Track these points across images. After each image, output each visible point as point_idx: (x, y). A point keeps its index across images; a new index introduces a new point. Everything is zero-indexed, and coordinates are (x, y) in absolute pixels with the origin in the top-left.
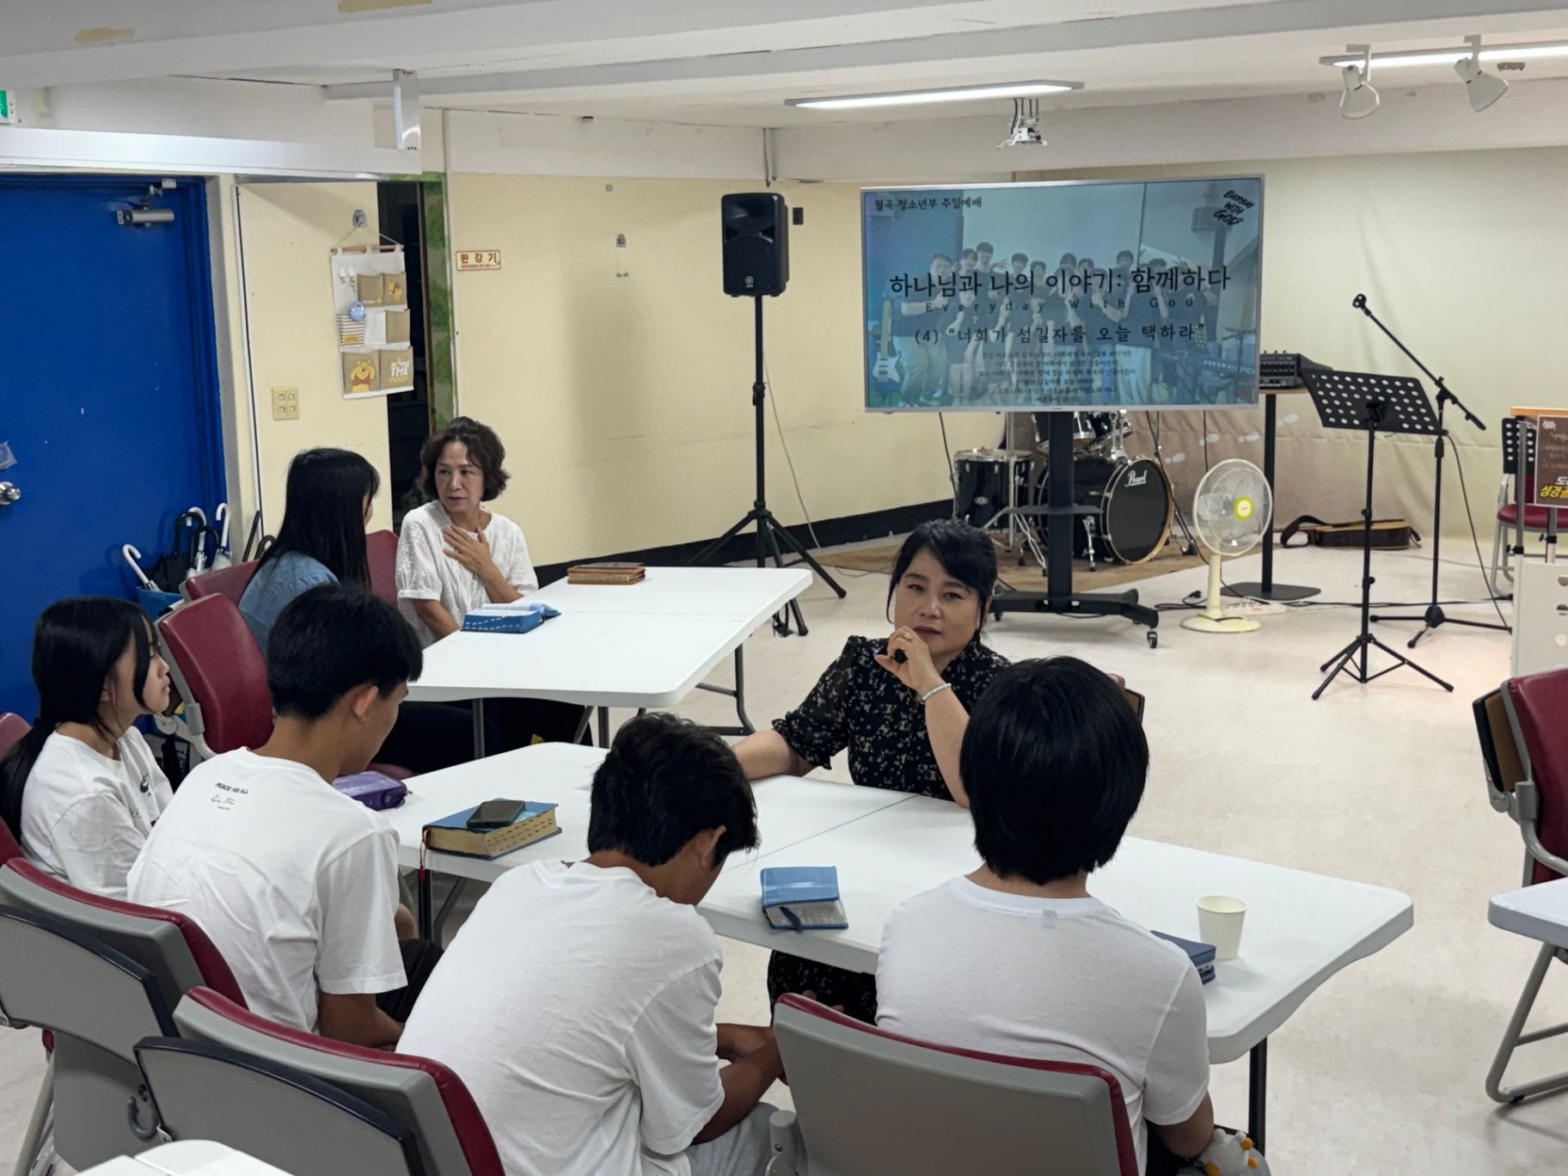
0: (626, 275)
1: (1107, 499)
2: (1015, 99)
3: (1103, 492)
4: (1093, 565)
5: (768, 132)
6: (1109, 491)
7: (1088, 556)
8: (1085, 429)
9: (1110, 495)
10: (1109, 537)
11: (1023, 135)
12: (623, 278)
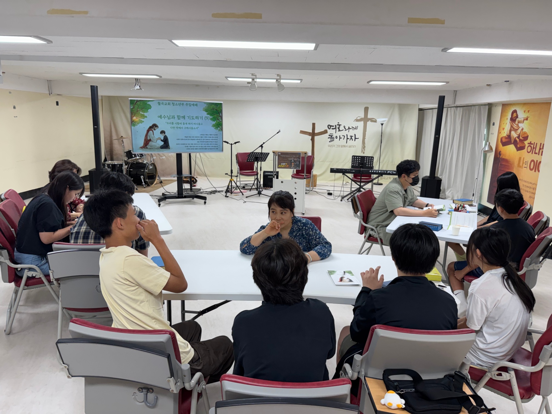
0: (17, 117)
1: (146, 172)
2: (136, 79)
3: (145, 170)
4: (145, 187)
5: (49, 81)
6: (146, 170)
7: (143, 185)
8: (138, 156)
9: (147, 171)
10: (147, 180)
11: (138, 87)
12: (16, 118)
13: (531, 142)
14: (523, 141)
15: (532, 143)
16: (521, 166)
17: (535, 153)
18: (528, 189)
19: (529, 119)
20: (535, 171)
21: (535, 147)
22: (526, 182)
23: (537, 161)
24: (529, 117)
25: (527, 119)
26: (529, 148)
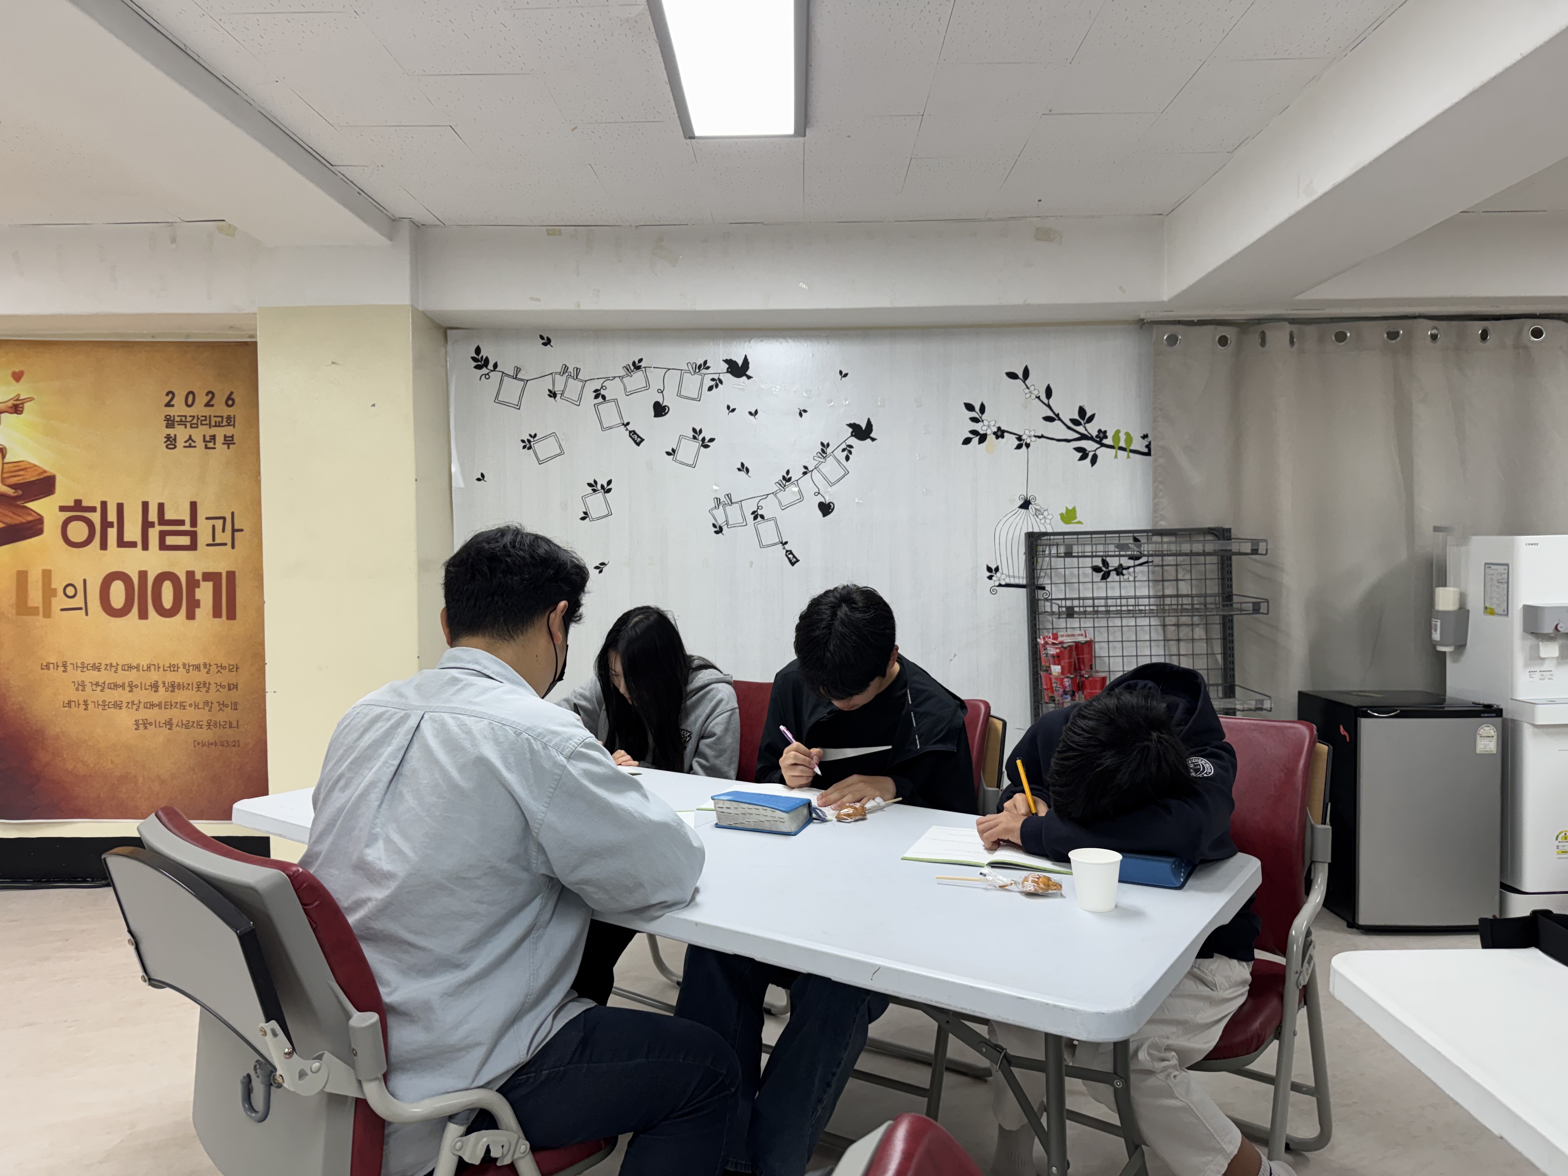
13: (78, 502)
14: (19, 503)
15: (84, 504)
16: (37, 608)
17: (122, 543)
18: (123, 695)
19: (27, 406)
20: (143, 615)
21: (112, 517)
22: (96, 667)
23: (143, 575)
24: (31, 399)
25: (16, 408)
26: (78, 531)
